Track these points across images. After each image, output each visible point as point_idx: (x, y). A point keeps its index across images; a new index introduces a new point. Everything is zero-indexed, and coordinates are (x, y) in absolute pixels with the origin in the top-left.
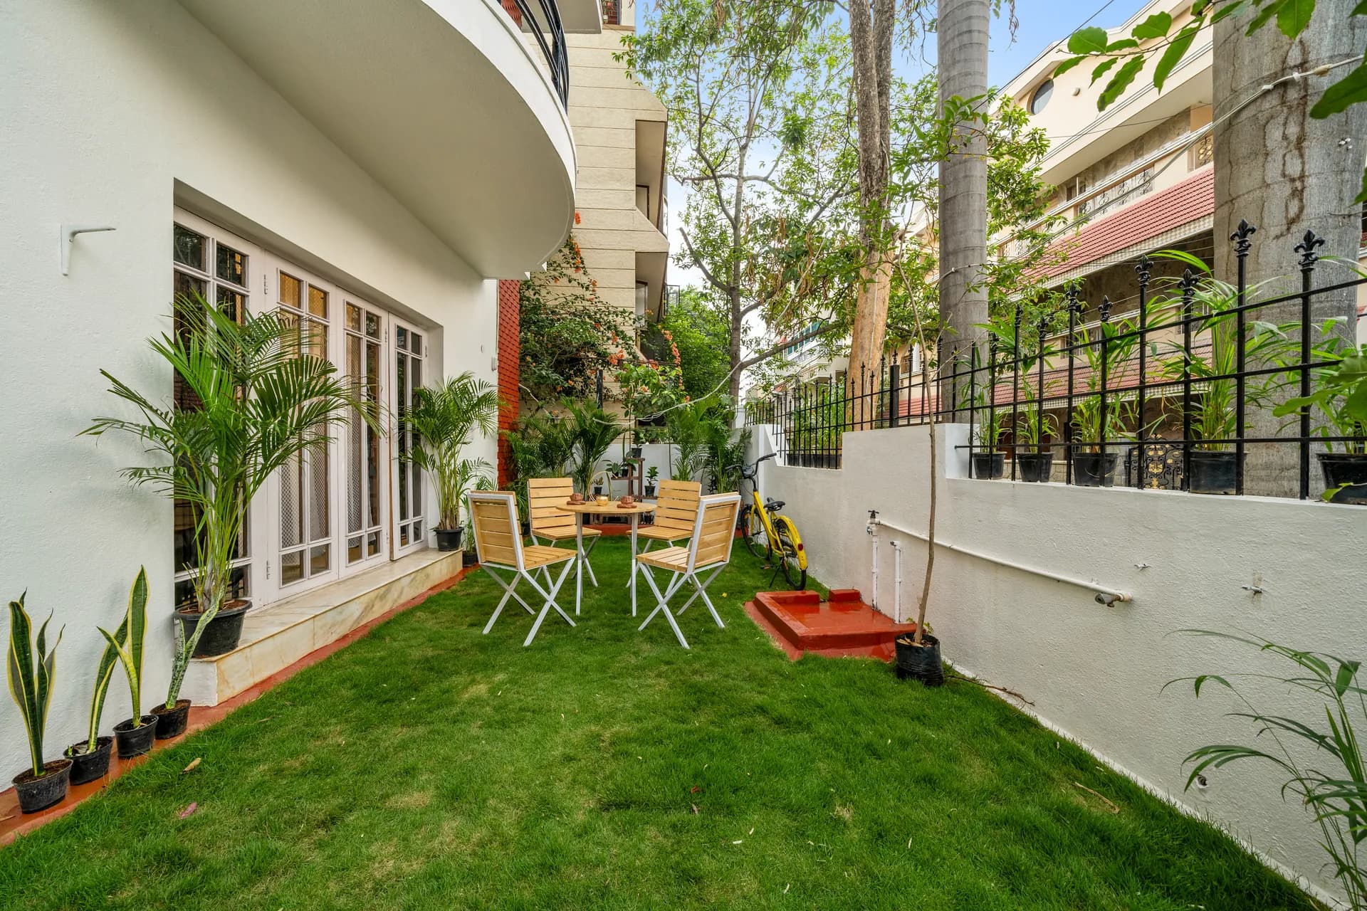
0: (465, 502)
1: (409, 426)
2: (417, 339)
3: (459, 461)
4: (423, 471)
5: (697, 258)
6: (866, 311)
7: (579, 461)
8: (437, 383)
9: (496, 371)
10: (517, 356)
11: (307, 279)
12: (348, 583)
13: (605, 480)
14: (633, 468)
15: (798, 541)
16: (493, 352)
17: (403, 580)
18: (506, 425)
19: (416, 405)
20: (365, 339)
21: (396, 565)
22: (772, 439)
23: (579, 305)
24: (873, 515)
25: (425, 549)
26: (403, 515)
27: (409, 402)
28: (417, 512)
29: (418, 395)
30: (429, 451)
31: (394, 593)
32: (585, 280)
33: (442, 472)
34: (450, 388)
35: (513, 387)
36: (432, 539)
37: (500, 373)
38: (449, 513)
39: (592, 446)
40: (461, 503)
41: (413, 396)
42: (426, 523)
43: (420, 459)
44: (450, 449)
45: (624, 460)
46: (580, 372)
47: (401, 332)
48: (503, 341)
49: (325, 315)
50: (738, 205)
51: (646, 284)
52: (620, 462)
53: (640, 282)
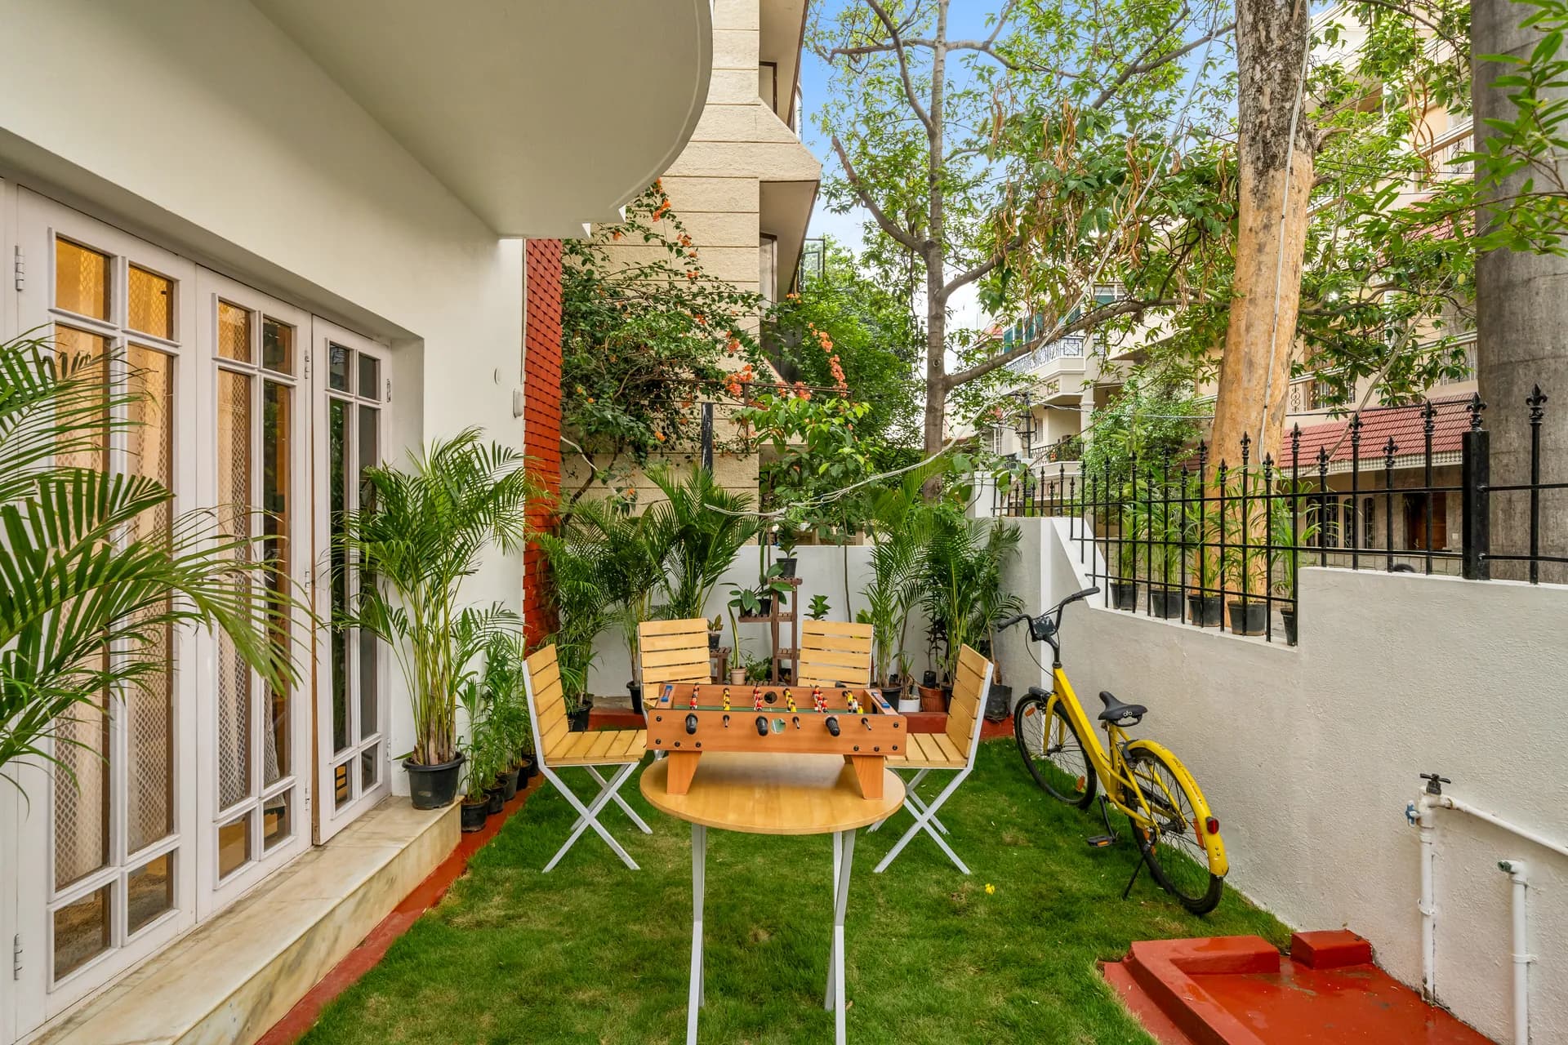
0: (468, 697)
1: (354, 552)
2: (370, 366)
3: (456, 614)
4: (381, 643)
5: (862, 193)
6: (1260, 290)
7: (675, 583)
8: (411, 455)
9: (521, 419)
10: (557, 382)
11: (126, 250)
12: (218, 933)
13: (726, 621)
14: (782, 599)
15: (1204, 812)
16: (515, 380)
17: (338, 912)
18: (539, 521)
19: (367, 506)
20: (261, 375)
21: (327, 854)
22: (1072, 550)
23: (662, 281)
24: (1435, 784)
25: (385, 802)
26: (340, 743)
27: (354, 503)
28: (368, 728)
29: (373, 484)
30: (394, 598)
31: (321, 947)
32: (672, 236)
33: (420, 642)
34: (435, 465)
35: (550, 444)
36: (398, 780)
37: (527, 420)
38: (433, 728)
39: (702, 558)
40: (458, 701)
41: (362, 486)
42: (387, 746)
43: (375, 619)
44: (434, 589)
45: (763, 581)
46: (660, 403)
47: (338, 354)
48: (534, 357)
49: (170, 333)
50: (936, 91)
51: (773, 238)
52: (754, 585)
53: (767, 236)
